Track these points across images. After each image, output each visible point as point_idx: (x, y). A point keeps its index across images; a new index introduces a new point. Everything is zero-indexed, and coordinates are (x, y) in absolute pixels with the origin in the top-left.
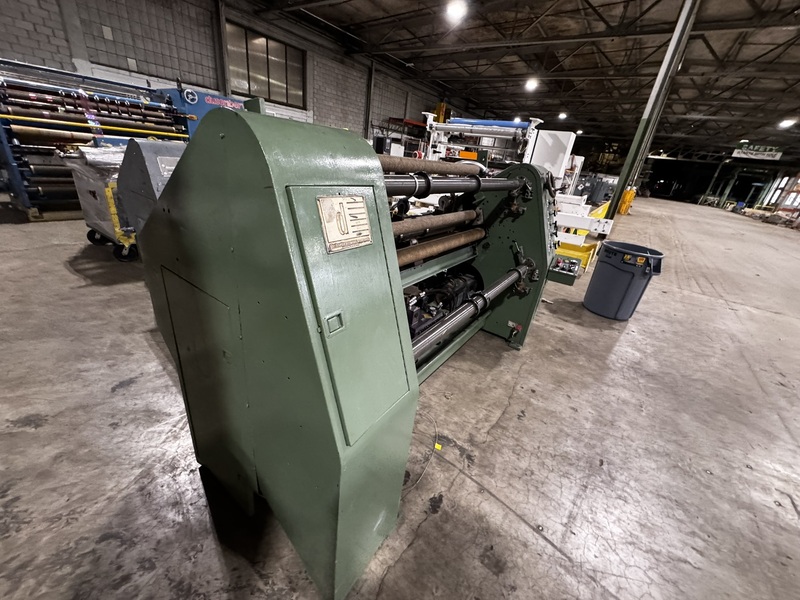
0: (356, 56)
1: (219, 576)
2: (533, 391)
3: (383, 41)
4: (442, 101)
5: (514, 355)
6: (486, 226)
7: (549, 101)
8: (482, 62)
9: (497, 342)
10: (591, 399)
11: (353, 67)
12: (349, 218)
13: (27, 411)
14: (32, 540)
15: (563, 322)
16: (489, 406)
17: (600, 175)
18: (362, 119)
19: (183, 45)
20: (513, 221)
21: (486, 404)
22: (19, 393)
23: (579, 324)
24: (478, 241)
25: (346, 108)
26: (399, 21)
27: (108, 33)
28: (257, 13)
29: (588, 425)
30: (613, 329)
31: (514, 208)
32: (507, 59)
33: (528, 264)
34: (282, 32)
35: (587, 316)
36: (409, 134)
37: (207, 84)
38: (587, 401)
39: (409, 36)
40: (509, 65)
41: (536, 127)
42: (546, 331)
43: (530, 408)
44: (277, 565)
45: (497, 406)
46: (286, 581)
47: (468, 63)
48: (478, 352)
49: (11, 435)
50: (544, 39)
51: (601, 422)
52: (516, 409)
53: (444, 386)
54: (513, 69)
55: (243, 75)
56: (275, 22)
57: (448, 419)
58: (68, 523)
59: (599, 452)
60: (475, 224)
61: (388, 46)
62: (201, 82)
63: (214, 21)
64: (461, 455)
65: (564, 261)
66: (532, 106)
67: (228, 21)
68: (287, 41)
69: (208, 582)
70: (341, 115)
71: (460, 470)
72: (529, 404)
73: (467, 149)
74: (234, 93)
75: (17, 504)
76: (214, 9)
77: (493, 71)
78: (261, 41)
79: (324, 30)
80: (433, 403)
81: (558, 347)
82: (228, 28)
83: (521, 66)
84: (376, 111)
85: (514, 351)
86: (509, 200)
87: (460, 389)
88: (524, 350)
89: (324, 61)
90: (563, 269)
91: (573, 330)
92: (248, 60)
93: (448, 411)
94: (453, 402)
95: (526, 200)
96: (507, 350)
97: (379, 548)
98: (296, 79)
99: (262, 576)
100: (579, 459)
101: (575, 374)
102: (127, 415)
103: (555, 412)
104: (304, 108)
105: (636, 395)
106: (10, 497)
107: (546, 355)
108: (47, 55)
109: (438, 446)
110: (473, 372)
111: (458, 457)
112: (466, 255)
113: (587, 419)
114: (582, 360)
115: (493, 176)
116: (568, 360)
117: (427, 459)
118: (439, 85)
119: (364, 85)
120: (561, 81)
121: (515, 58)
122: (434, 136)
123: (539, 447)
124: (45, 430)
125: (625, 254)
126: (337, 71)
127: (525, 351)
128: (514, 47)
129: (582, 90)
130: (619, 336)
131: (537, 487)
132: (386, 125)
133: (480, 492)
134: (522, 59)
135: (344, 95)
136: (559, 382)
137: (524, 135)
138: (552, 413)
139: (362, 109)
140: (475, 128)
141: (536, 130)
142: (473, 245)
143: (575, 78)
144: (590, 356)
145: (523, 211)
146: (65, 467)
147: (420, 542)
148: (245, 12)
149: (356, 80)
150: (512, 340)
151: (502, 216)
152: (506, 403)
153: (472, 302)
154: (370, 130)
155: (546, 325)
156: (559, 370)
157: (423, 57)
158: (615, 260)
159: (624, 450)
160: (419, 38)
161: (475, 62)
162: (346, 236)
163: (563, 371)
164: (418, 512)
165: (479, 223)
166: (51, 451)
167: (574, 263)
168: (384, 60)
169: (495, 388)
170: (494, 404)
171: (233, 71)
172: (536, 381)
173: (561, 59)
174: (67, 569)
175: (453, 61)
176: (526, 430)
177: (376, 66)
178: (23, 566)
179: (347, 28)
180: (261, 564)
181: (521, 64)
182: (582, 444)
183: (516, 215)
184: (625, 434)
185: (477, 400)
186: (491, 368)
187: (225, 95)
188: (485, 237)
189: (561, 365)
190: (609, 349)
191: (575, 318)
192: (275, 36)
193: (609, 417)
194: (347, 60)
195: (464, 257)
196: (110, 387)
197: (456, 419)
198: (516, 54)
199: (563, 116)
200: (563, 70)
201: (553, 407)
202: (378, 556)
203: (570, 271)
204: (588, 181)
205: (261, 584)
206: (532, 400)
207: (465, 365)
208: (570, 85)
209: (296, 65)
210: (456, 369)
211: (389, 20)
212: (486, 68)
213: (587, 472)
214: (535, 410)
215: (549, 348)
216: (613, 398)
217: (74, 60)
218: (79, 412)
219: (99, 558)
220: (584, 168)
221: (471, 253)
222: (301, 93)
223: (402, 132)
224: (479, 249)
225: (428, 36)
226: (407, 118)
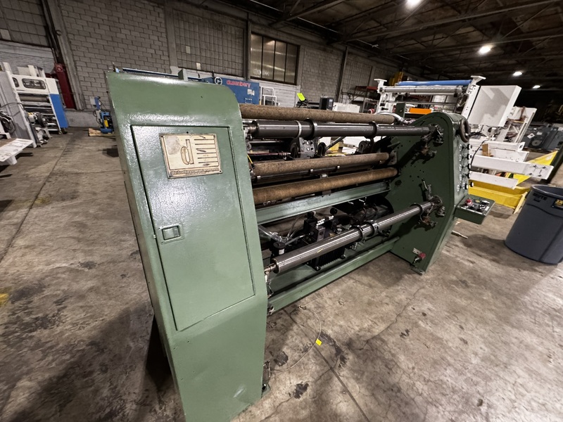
0: (335, 45)
1: (137, 391)
2: (424, 315)
3: (355, 31)
4: (401, 70)
5: (414, 278)
6: (399, 166)
7: (505, 62)
8: (438, 36)
9: (403, 265)
10: (486, 335)
11: (331, 52)
12: (195, 152)
13: (89, 259)
14: (62, 333)
15: (476, 256)
16: (375, 318)
17: (555, 125)
18: (335, 89)
19: (226, 52)
20: (424, 163)
21: (373, 316)
22: (90, 248)
23: (494, 260)
24: (392, 178)
25: (324, 82)
26: (368, 14)
27: (188, 50)
28: (270, 26)
29: (475, 361)
30: (535, 271)
31: (424, 151)
32: (462, 31)
33: (435, 200)
34: (285, 35)
35: (507, 254)
36: (370, 97)
37: (237, 74)
38: (481, 336)
39: (376, 25)
40: (465, 36)
41: (477, 84)
42: (454, 262)
43: (416, 330)
44: (172, 397)
45: (384, 321)
46: (173, 412)
47: (424, 39)
48: (382, 270)
49: (77, 271)
50: (501, 8)
51: (492, 362)
52: (402, 326)
53: (340, 294)
54: (468, 38)
55: (259, 66)
56: (282, 29)
57: (336, 321)
58: (80, 329)
59: (481, 391)
60: (390, 164)
61: (359, 35)
62: (233, 73)
63: (245, 34)
64: (336, 355)
65: (474, 201)
66: (485, 68)
67: (253, 33)
68: (288, 40)
69: (129, 393)
70: (320, 87)
71: (331, 368)
72: (416, 325)
73: (419, 106)
74: (252, 78)
75: (64, 310)
76: (245, 27)
77: (448, 42)
78: (272, 43)
79: (314, 30)
80: (327, 305)
81: (464, 279)
82: (253, 37)
83: (476, 35)
84: (346, 82)
85: (416, 276)
86: (421, 144)
87: (354, 298)
88: (426, 276)
89: (311, 51)
90: (471, 208)
91: (485, 265)
92: (262, 57)
93: (337, 315)
94: (345, 308)
95: (436, 145)
96: (410, 273)
97: (243, 411)
98: (291, 65)
99: (160, 402)
100: (454, 391)
101: (476, 306)
102: (131, 271)
103: (442, 339)
104: (295, 84)
105: (546, 342)
106: (62, 306)
107: (448, 285)
108: (159, 66)
109: (318, 342)
110: (371, 286)
111: (333, 356)
112: (379, 189)
113: (476, 354)
114: (487, 295)
115: (408, 124)
116: (471, 293)
117: (306, 350)
118: (399, 58)
119: (339, 65)
120: (519, 43)
121: (471, 29)
122: (383, 97)
123: (413, 368)
124: (93, 271)
125: (556, 199)
126: (320, 57)
127: (428, 277)
128: (469, 19)
129: (541, 49)
130: (541, 279)
131: (399, 406)
132: (352, 92)
133: (342, 392)
134: (477, 29)
135: (324, 73)
136: (455, 311)
137: (464, 91)
138: (437, 340)
139: (336, 81)
140: (418, 88)
141: (478, 87)
142: (387, 181)
143: (535, 39)
144: (498, 293)
145: (434, 154)
146: (92, 296)
147: (277, 418)
148: (263, 25)
149: (333, 62)
150: (417, 265)
151: (414, 158)
152: (393, 319)
153: (358, 229)
154: (340, 96)
155: (457, 256)
156: (458, 300)
157: (387, 39)
158: (542, 203)
159: (513, 397)
160: (384, 25)
161: (431, 38)
162: (190, 166)
163: (463, 302)
164: (284, 392)
165: (394, 163)
166: (90, 284)
167: (485, 204)
168: (356, 45)
169: (387, 304)
170: (382, 318)
171: (253, 64)
172: (430, 306)
173: (518, 24)
174: (68, 357)
175: (412, 39)
176: (406, 349)
177: (349, 49)
178: (51, 347)
179: (330, 26)
180: (163, 393)
181: (476, 33)
182: (462, 378)
183: (427, 158)
184: (519, 381)
185: (366, 311)
186: (388, 285)
187: (247, 80)
188: (397, 176)
189: (461, 296)
190: (524, 290)
191: (491, 254)
192: (281, 38)
193: (505, 359)
194: (328, 49)
195: (377, 190)
196: (131, 252)
197: (342, 323)
198: (471, 25)
199: (518, 74)
200: (522, 33)
201: (440, 333)
202: (241, 417)
203: (479, 210)
204: (540, 130)
205: (157, 407)
206: (420, 322)
207: (365, 279)
208: (528, 45)
209: (292, 56)
210: (356, 281)
211: (361, 15)
212: (441, 41)
213: (460, 407)
214: (420, 332)
215: (454, 278)
216: (514, 340)
217: (171, 67)
218: (111, 265)
219: (85, 354)
220: (536, 119)
221: (385, 188)
222: (294, 74)
223: (366, 96)
224: (392, 185)
225: (391, 22)
226: (370, 85)
